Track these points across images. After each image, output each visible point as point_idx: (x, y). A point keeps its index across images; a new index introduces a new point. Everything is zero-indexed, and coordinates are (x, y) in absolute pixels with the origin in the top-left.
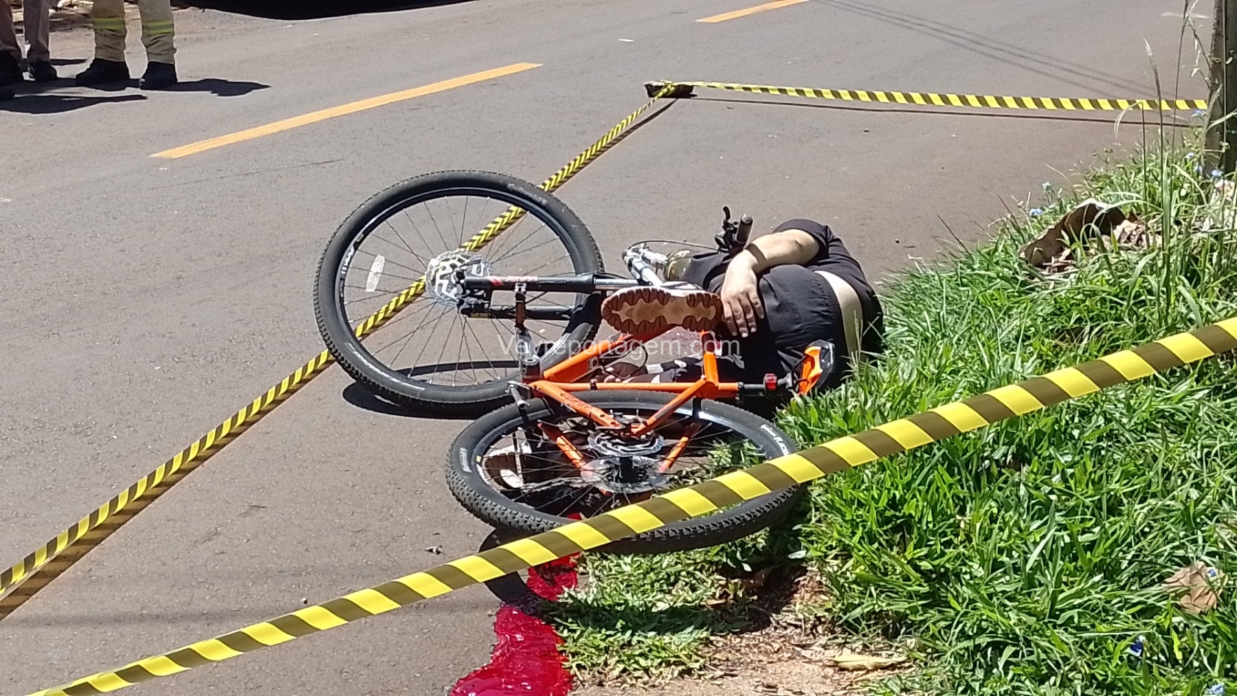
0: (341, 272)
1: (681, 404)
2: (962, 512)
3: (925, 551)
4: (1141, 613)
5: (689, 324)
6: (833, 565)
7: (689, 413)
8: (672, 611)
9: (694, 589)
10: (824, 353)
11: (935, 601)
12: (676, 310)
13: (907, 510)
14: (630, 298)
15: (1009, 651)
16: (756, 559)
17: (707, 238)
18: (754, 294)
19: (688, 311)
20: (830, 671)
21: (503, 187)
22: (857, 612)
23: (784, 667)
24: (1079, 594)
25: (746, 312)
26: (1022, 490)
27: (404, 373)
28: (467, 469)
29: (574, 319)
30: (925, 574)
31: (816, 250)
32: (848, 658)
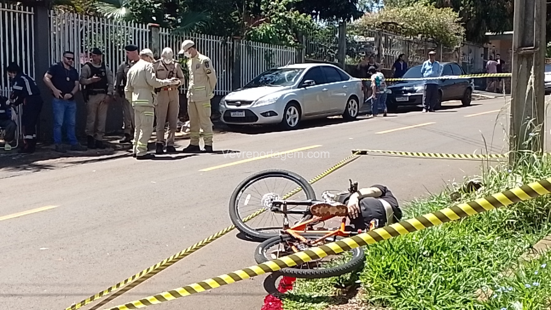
1: (329, 237)
3: (396, 281)
4: (464, 302)
5: (337, 214)
6: (368, 285)
11: (398, 296)
12: (334, 210)
14: (319, 205)
16: (347, 283)
18: (357, 206)
19: (337, 210)
22: (374, 299)
24: (444, 296)
25: (355, 211)
28: (260, 253)
29: (306, 214)
31: (381, 194)
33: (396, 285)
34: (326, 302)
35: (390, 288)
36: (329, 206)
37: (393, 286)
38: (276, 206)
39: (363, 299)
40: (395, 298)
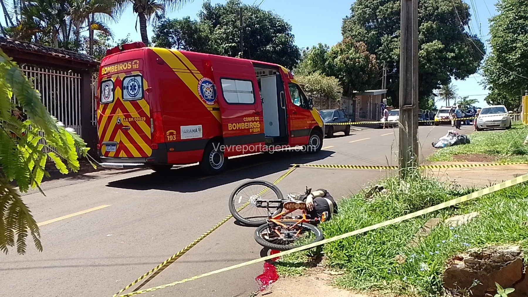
0: (234, 199)
1: (299, 223)
2: (354, 244)
3: (347, 251)
4: (389, 264)
5: (300, 208)
6: (329, 254)
7: (300, 225)
8: (298, 263)
9: (302, 259)
10: (326, 214)
11: (349, 261)
12: (298, 206)
13: (343, 243)
14: (289, 203)
15: (364, 271)
16: (315, 253)
17: (303, 193)
18: (312, 203)
19: (300, 206)
20: (329, 275)
21: (264, 183)
22: (334, 264)
23: (320, 274)
24: (378, 260)
25: (311, 206)
26: (366, 240)
27: (245, 219)
28: (258, 235)
29: (278, 208)
30: (347, 256)
31: (324, 194)
32: (333, 273)
33: (347, 254)
34: (303, 266)
35: (344, 257)
36: (295, 203)
37: (346, 255)
38: (259, 204)
39: (327, 264)
40: (348, 262)
